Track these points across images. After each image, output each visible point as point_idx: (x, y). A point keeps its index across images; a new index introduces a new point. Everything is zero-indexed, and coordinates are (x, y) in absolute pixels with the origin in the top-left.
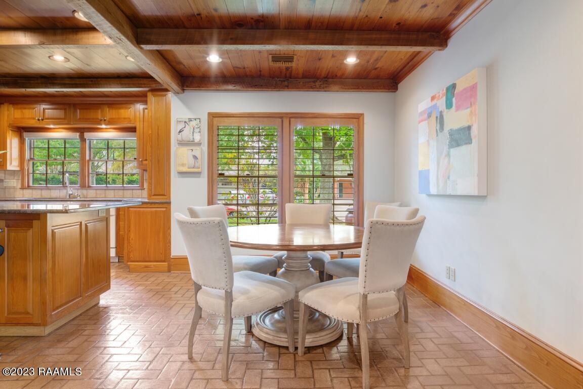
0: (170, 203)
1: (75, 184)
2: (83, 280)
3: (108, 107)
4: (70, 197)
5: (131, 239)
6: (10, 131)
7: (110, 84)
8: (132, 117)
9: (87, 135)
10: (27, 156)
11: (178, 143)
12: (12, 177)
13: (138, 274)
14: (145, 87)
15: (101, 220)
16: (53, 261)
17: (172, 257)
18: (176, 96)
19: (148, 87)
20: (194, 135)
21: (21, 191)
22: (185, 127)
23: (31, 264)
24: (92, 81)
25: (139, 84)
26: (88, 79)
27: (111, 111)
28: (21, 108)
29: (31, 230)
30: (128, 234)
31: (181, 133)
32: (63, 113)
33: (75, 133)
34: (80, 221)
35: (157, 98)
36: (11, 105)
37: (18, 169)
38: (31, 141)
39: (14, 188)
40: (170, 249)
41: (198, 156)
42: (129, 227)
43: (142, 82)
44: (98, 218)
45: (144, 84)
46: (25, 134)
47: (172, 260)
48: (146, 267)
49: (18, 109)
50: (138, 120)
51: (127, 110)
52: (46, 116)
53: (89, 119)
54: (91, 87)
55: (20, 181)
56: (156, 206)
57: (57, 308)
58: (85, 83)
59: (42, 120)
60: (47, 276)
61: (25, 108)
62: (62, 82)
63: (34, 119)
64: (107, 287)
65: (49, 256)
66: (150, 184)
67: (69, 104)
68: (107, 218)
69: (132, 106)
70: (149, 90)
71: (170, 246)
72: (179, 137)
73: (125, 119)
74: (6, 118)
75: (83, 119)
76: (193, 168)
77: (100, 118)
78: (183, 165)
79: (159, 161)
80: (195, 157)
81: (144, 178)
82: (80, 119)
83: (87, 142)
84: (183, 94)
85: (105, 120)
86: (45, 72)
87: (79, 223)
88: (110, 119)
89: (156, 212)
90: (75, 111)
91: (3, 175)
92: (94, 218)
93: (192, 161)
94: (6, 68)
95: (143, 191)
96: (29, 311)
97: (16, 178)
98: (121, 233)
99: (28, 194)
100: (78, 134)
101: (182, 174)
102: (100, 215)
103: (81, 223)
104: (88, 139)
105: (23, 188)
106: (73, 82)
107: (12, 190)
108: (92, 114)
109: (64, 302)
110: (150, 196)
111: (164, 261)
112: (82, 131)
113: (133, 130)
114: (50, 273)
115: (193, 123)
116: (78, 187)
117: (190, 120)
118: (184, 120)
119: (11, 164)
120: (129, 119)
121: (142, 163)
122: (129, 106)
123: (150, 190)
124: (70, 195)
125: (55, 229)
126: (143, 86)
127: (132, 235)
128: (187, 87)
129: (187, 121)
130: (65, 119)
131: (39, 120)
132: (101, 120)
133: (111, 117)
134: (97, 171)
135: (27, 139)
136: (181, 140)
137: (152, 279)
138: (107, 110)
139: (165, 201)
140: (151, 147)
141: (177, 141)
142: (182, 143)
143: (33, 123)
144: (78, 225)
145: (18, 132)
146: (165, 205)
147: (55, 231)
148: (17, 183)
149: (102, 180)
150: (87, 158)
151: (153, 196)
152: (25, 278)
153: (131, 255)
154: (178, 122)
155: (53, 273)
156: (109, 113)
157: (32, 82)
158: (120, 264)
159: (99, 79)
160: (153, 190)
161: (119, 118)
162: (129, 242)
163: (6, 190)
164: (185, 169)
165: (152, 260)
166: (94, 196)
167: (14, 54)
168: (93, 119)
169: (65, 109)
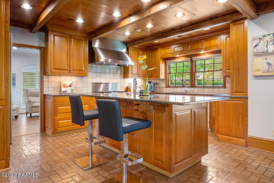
0: (248, 98)
1: (188, 85)
2: (192, 146)
3: (205, 41)
4: (186, 92)
5: (219, 120)
6: (161, 61)
7: (206, 25)
8: (219, 44)
9: (194, 58)
10: (168, 72)
11: (254, 55)
12: (162, 82)
13: (224, 143)
14: (229, 21)
15: (203, 108)
16: (175, 134)
17: (248, 137)
18: (252, 21)
19: (231, 20)
20: (268, 46)
21: (165, 89)
22: (260, 42)
23: (165, 133)
24: (196, 25)
25: (224, 19)
26: (194, 25)
27: (206, 42)
28: (165, 49)
29: (165, 113)
30: (217, 116)
31: (256, 47)
32: (183, 48)
33: (188, 58)
34: (191, 108)
35: (237, 26)
36: (162, 48)
37: (164, 78)
38: (169, 64)
39: (163, 87)
40: (247, 131)
41: (272, 62)
42: (218, 112)
43: (226, 18)
44: (201, 107)
45: (228, 19)
46: (167, 61)
47: (249, 139)
48: (229, 139)
49: (164, 49)
50: (222, 45)
51: (215, 40)
52: (175, 51)
53: (195, 49)
54: (196, 29)
55: (165, 84)
56: (237, 99)
57: (178, 163)
58: (193, 27)
59: (174, 53)
60: (172, 143)
61: (167, 49)
62: (182, 30)
63: (170, 53)
64: (206, 152)
65: (174, 130)
66: (232, 84)
67: (185, 43)
68: (206, 107)
69: (219, 37)
70: (231, 23)
71: (247, 129)
72: (255, 50)
73: (214, 46)
74: (160, 55)
75: (192, 50)
76: (268, 72)
77: (200, 48)
78: (258, 70)
79: (238, 69)
80: (269, 64)
81: (226, 81)
82: (190, 50)
83: (194, 62)
84: (258, 18)
85: (203, 48)
86: (174, 26)
87: (190, 110)
88: (206, 47)
89: (236, 104)
90: (188, 46)
91: (159, 81)
92: (199, 107)
93: (266, 67)
94: (158, 28)
95: (225, 89)
96: (163, 161)
97: (164, 82)
98: (212, 114)
99: (168, 90)
100: (189, 58)
101: (257, 77)
102: (202, 105)
103: (191, 110)
104: (194, 61)
105: (166, 87)
106: (187, 29)
107: (162, 88)
108: (196, 46)
109: (181, 160)
110: (232, 92)
111: (243, 138)
112: (191, 56)
113: (219, 52)
114: (174, 141)
115: (267, 38)
116: (190, 87)
117: (264, 36)
118: (259, 37)
119: (162, 76)
120: (217, 45)
121: (225, 72)
122: (216, 38)
123: (232, 88)
124: (186, 91)
125: (177, 113)
126: (227, 20)
127: (220, 118)
128: (262, 11)
129: (261, 37)
130: (183, 51)
131: (172, 53)
132: (201, 49)
133: (206, 46)
134: (198, 79)
135: (168, 63)
136: (257, 52)
137: (235, 150)
138: (204, 42)
139: (243, 96)
140: (233, 60)
141: (253, 53)
142: (257, 55)
143: (170, 56)
144: (190, 111)
145: (164, 60)
146: (243, 100)
147: (177, 114)
148: (164, 84)
149: (200, 83)
150: (194, 71)
151: (235, 92)
152: (162, 141)
153: (220, 130)
154: (254, 39)
155: (176, 141)
156: (205, 44)
157: (168, 33)
158: (212, 133)
159: (200, 23)
160: (234, 89)
161: (211, 46)
162: (218, 122)
163: (160, 88)
164: (260, 73)
165: (233, 135)
166: (197, 91)
167: (160, 19)
168: (197, 49)
169: (183, 46)
